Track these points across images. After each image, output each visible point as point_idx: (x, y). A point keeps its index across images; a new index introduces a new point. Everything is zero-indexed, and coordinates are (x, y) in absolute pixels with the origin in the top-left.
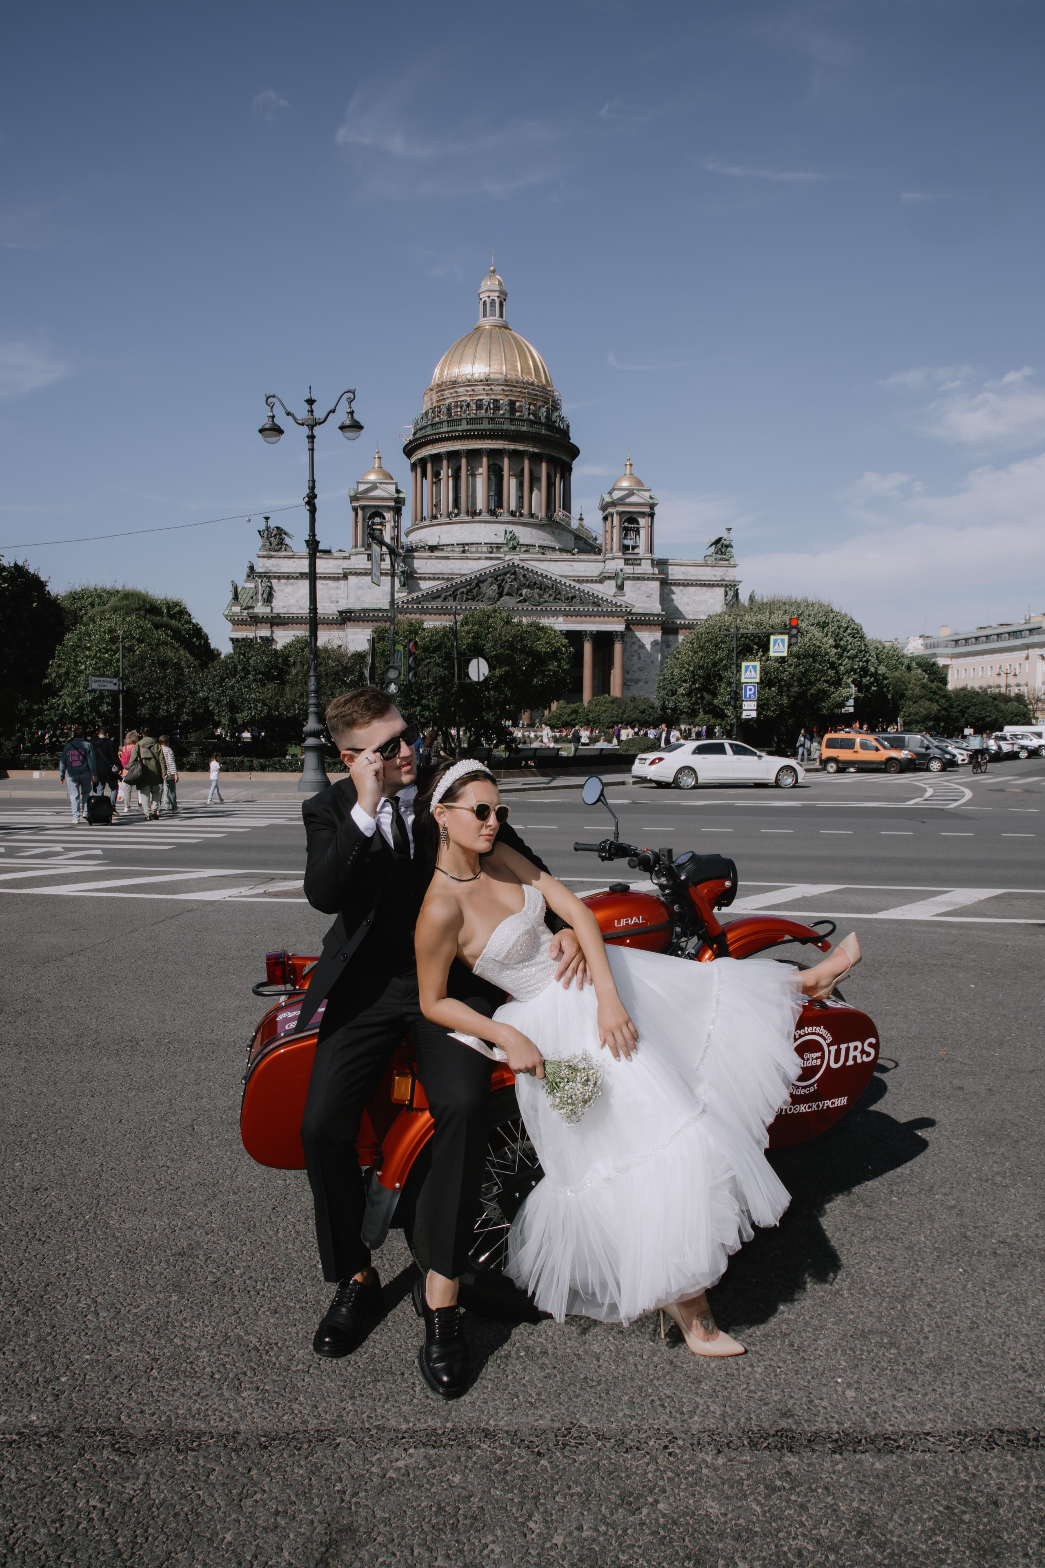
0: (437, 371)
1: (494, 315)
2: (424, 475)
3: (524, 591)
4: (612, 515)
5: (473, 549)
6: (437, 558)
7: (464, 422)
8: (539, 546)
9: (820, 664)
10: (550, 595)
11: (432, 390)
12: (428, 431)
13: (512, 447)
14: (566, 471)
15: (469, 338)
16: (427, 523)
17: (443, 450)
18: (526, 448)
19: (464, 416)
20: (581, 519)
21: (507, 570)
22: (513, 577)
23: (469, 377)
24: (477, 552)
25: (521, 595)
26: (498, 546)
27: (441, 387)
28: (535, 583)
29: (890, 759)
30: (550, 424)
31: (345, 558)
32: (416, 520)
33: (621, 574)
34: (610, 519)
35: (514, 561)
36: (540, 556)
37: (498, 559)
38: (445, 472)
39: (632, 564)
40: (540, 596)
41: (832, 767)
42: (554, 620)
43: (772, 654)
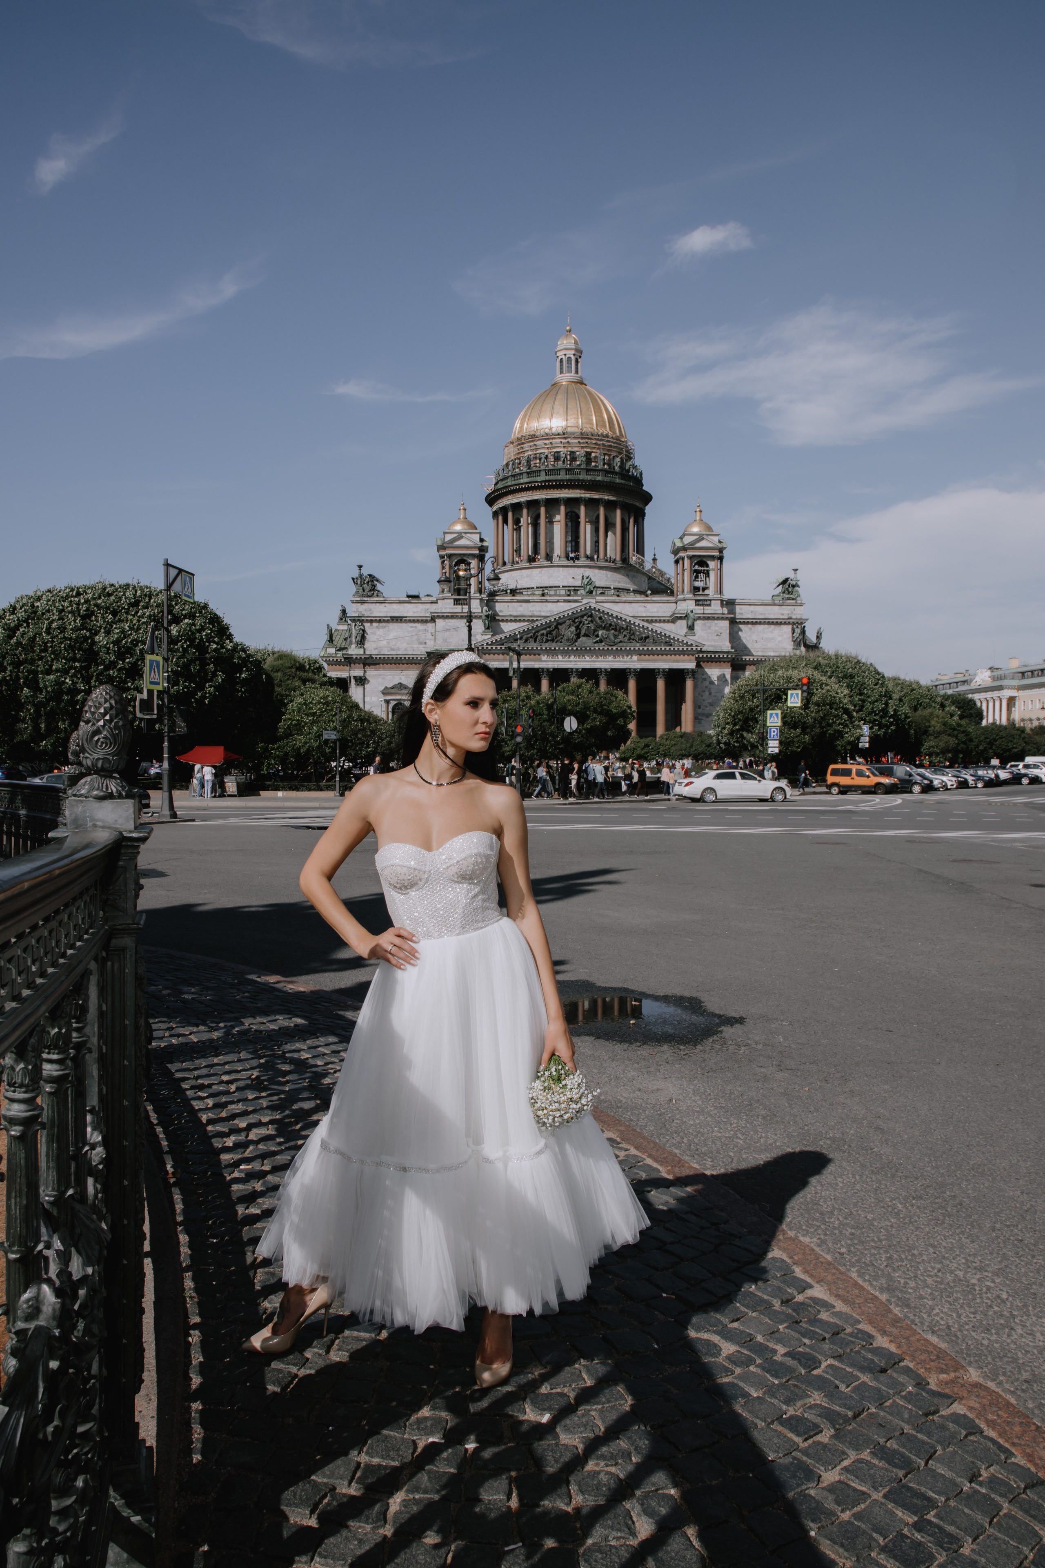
0: (517, 425)
1: (570, 372)
2: (505, 521)
3: (600, 633)
4: (683, 559)
5: (552, 592)
6: (518, 601)
7: (543, 473)
8: (613, 589)
9: (835, 711)
10: (625, 636)
11: (512, 443)
12: (509, 482)
13: (588, 495)
14: (639, 516)
15: (547, 395)
16: (508, 567)
17: (524, 499)
18: (601, 497)
19: (542, 467)
20: (654, 560)
21: (584, 612)
22: (590, 619)
23: (547, 431)
24: (556, 595)
25: (597, 636)
26: (576, 590)
27: (520, 441)
28: (611, 625)
29: (879, 784)
30: (624, 473)
31: (432, 602)
32: (498, 566)
33: (692, 614)
34: (680, 562)
35: (591, 604)
36: (615, 598)
37: (577, 601)
38: (525, 520)
39: (703, 605)
40: (616, 636)
41: (834, 790)
42: (627, 659)
43: (789, 705)
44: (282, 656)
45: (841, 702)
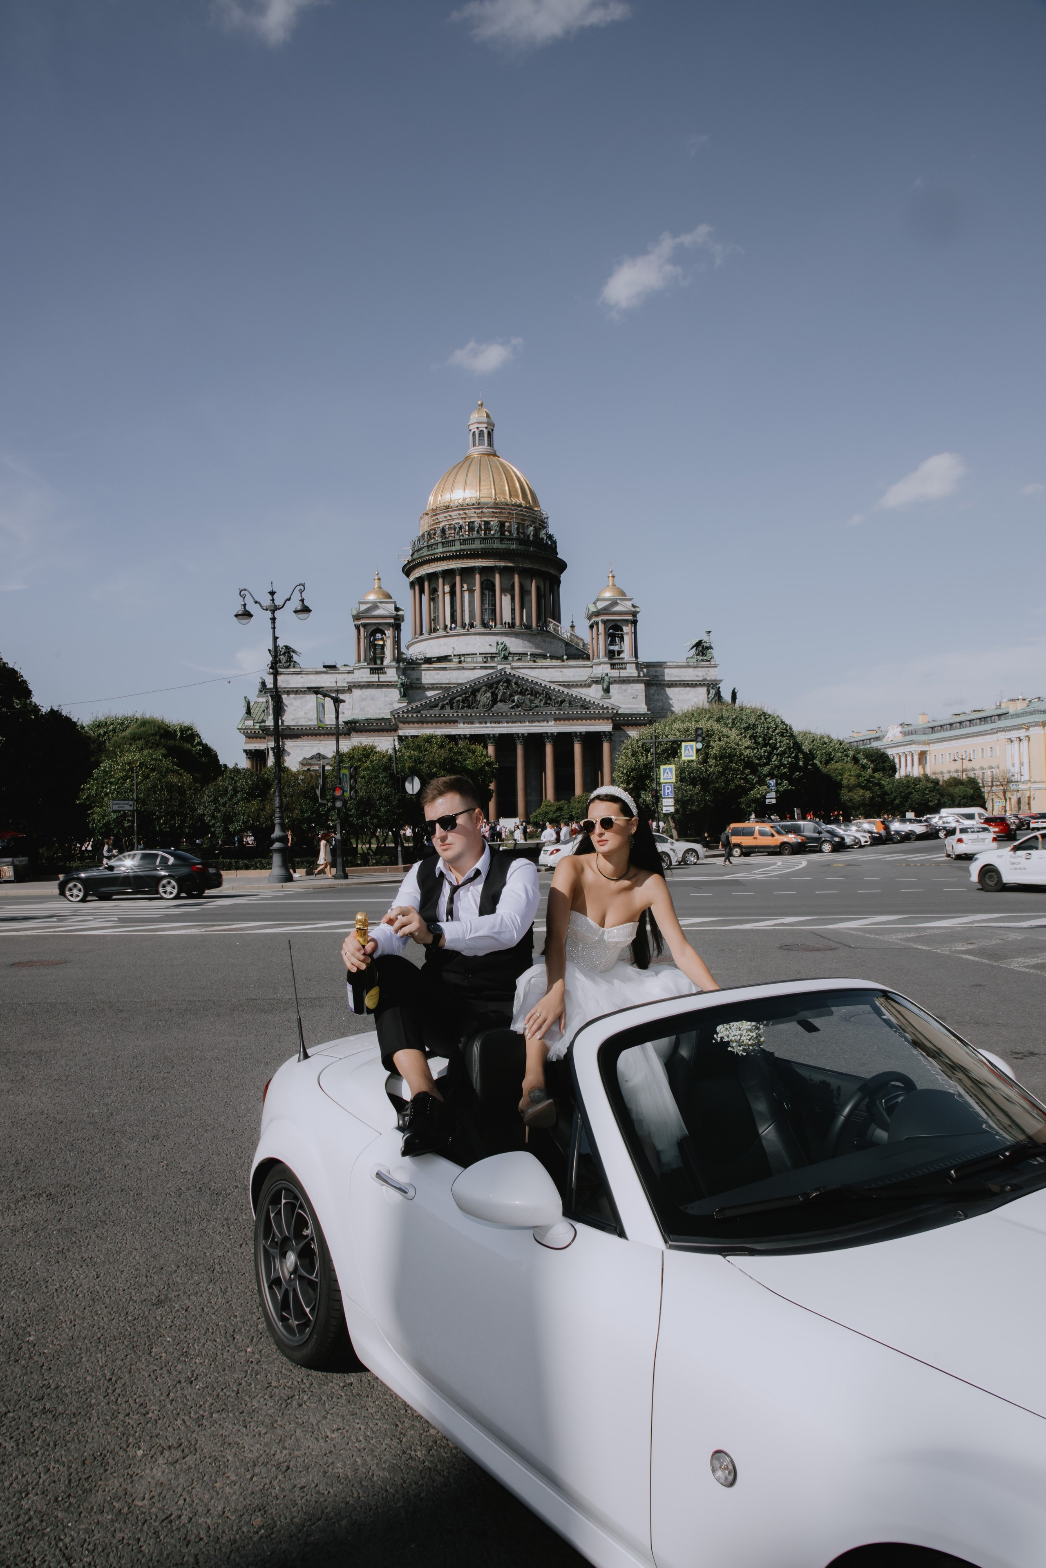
0: (431, 498)
1: (481, 443)
2: (422, 591)
3: (516, 698)
4: (598, 623)
5: (469, 659)
6: (435, 669)
7: (458, 543)
8: (531, 654)
9: (736, 764)
10: (541, 700)
11: (427, 514)
12: (424, 552)
13: (502, 564)
14: (555, 582)
15: (460, 465)
16: (426, 636)
17: (439, 569)
18: (516, 565)
19: (457, 537)
20: (572, 627)
21: (499, 678)
22: (505, 684)
23: (461, 501)
24: (473, 662)
25: (513, 701)
26: (493, 657)
27: (435, 512)
28: (526, 690)
29: (783, 844)
30: (538, 542)
31: (349, 672)
32: (416, 634)
33: (606, 678)
34: (595, 627)
35: (506, 670)
36: (531, 664)
37: (492, 668)
38: (441, 589)
39: (618, 669)
40: (531, 701)
41: (737, 852)
42: (545, 724)
43: (684, 758)
44: (144, 723)
45: (741, 754)
